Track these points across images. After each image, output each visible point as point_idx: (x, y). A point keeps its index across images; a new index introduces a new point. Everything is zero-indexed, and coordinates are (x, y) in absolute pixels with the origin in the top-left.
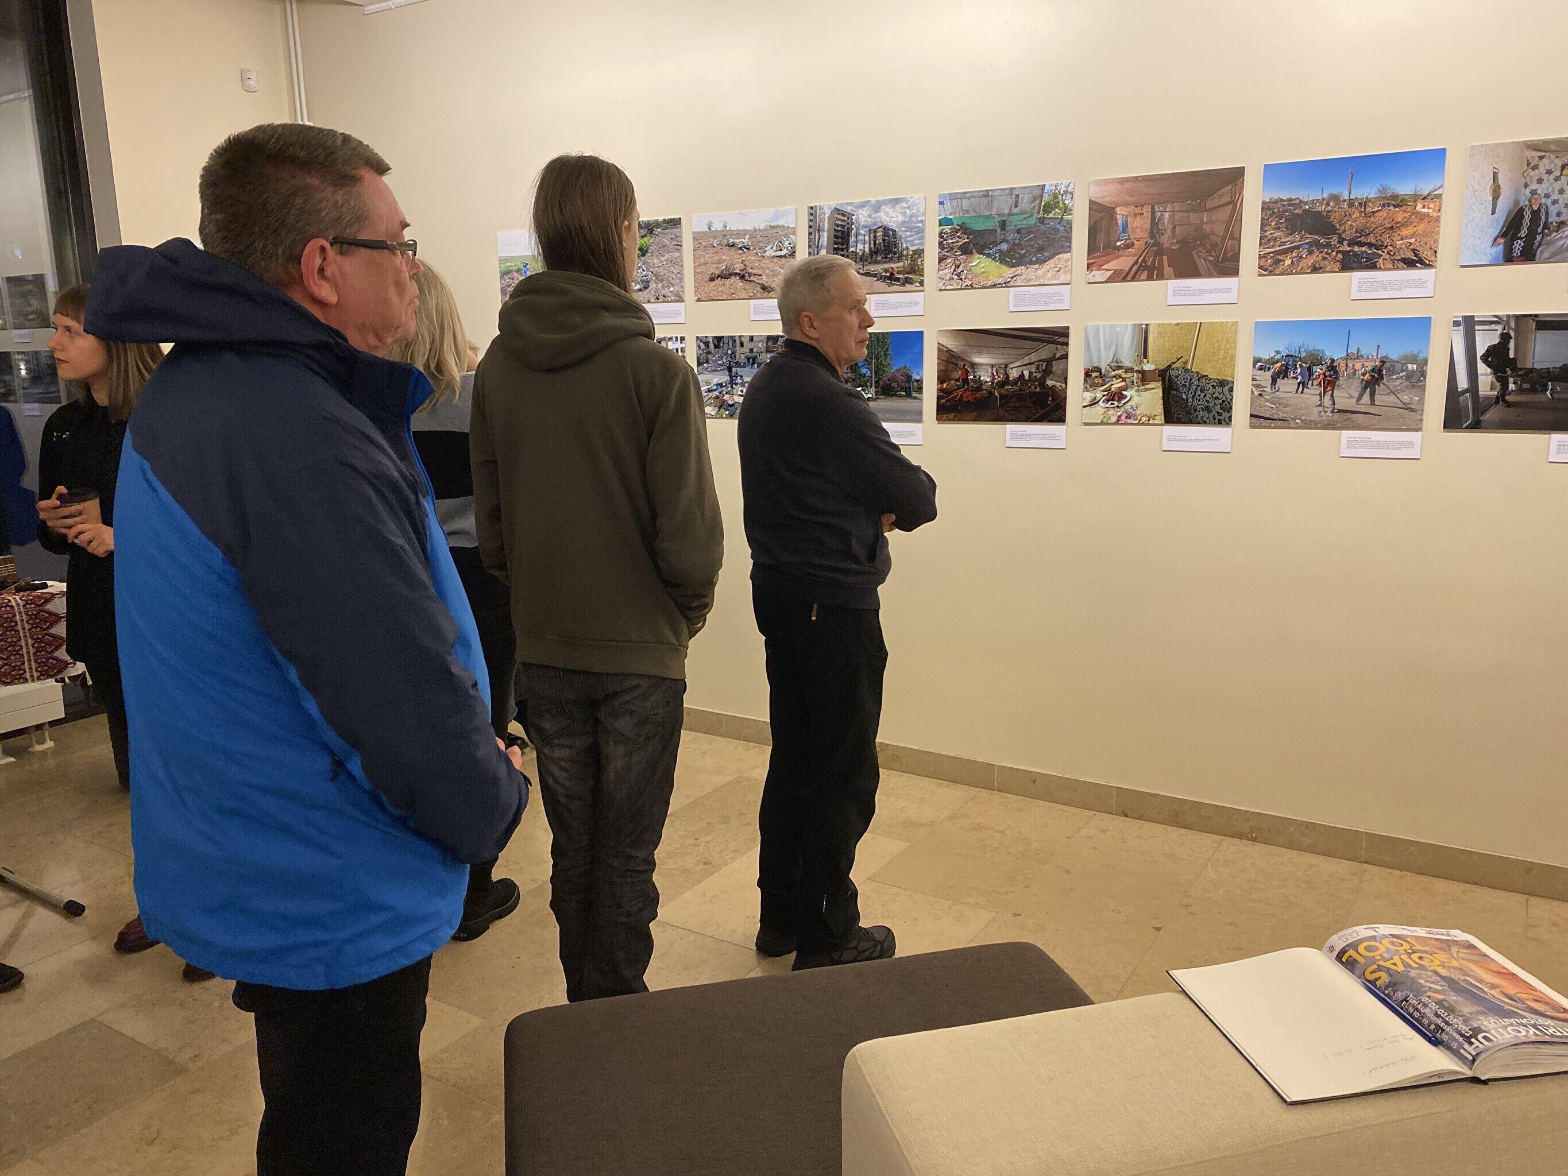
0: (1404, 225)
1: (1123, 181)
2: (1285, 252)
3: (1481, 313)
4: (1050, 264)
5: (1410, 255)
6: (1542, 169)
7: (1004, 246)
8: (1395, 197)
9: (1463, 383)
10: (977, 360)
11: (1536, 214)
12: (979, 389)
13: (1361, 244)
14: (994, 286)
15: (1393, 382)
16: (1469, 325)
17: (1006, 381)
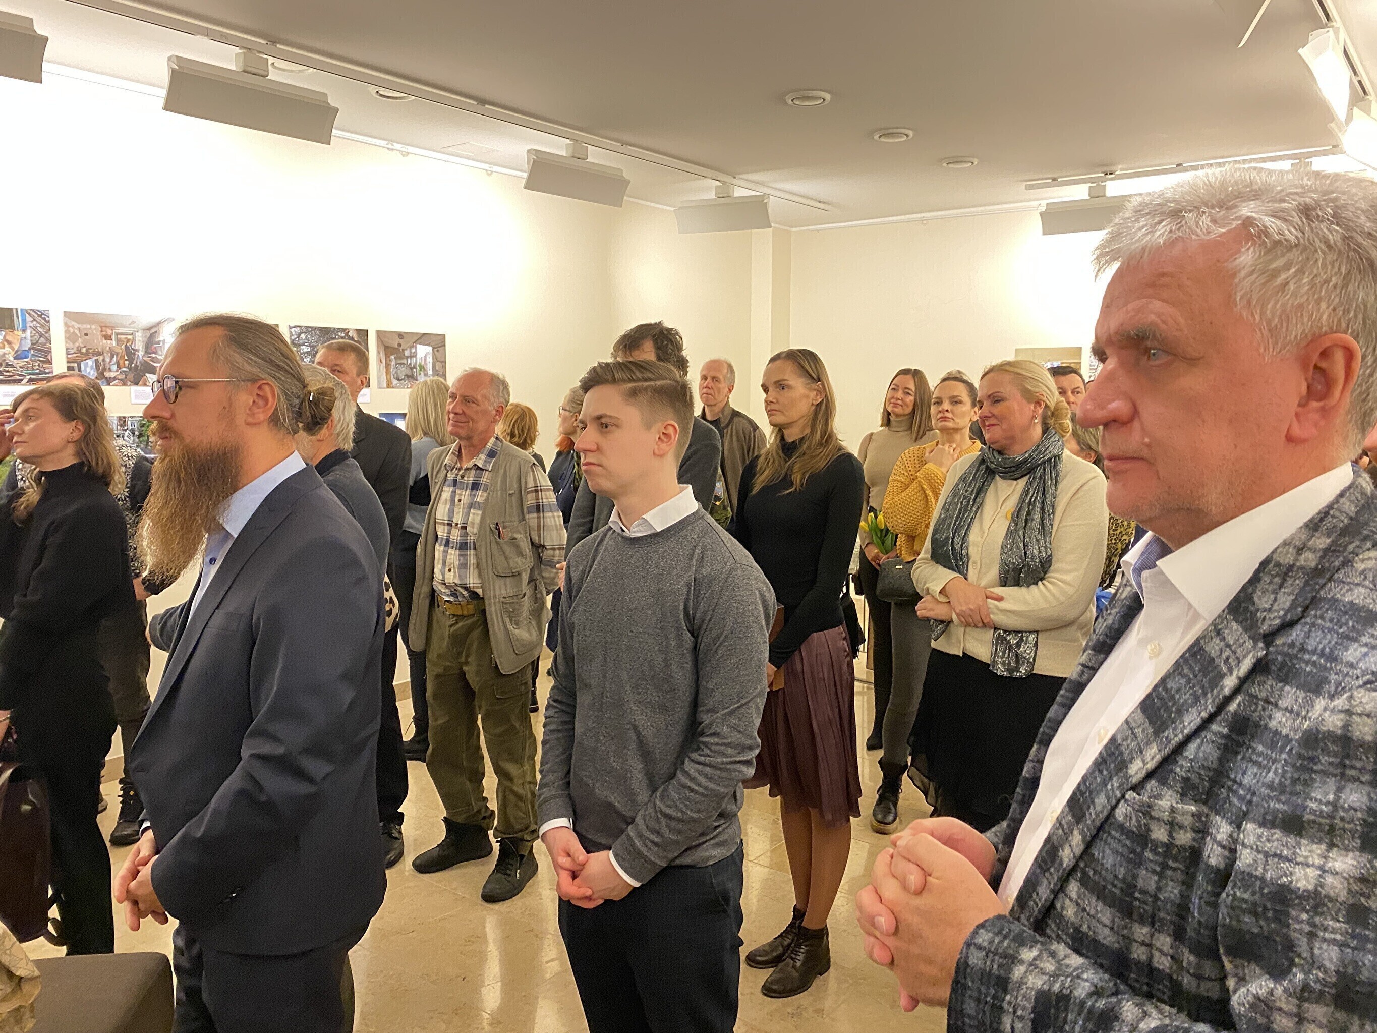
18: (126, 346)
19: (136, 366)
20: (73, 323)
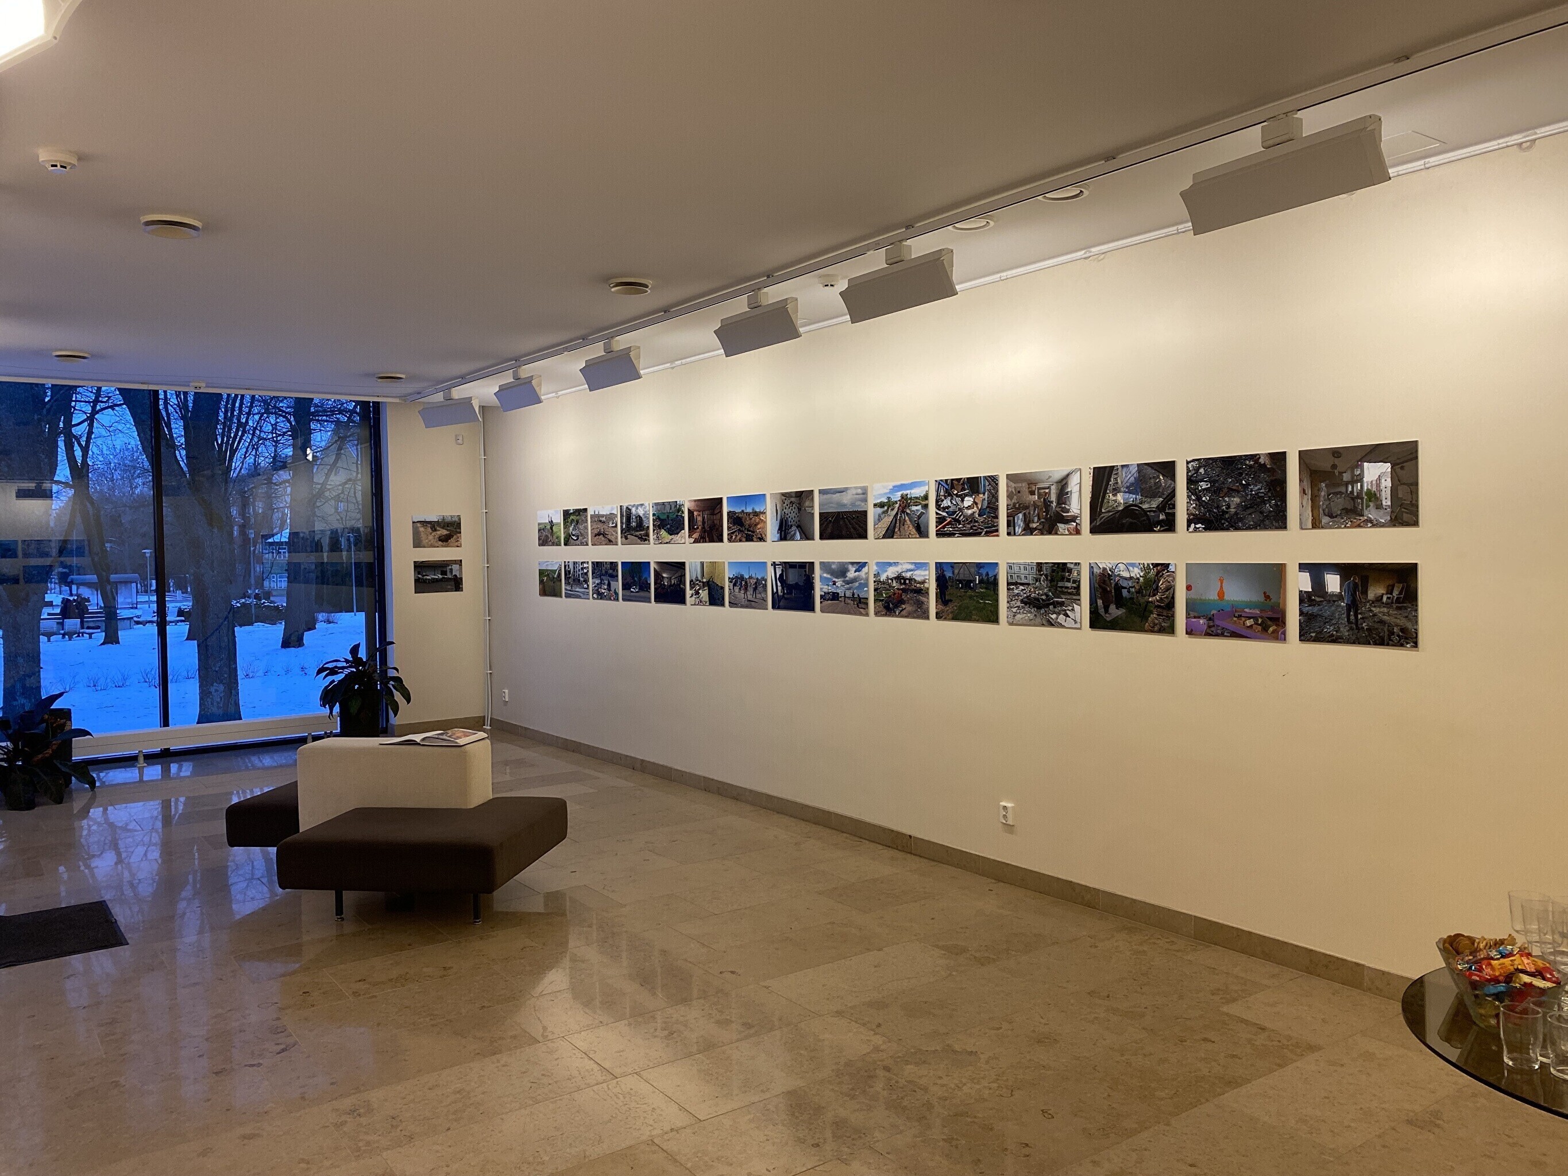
0: (758, 523)
1: (695, 501)
2: (733, 533)
3: (777, 561)
4: (679, 535)
5: (760, 536)
6: (785, 504)
7: (669, 526)
8: (756, 512)
9: (775, 590)
10: (664, 575)
11: (786, 521)
12: (664, 588)
13: (750, 531)
14: (667, 543)
15: (760, 588)
16: (774, 564)
17: (671, 585)
18: (1044, 499)
19: (1051, 516)
20: (1011, 483)
